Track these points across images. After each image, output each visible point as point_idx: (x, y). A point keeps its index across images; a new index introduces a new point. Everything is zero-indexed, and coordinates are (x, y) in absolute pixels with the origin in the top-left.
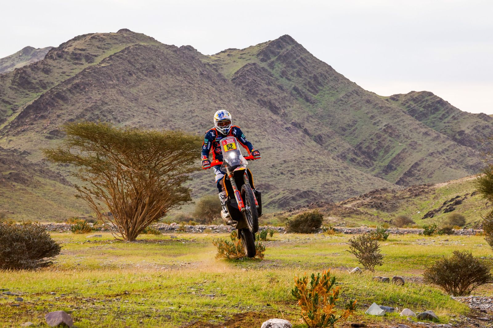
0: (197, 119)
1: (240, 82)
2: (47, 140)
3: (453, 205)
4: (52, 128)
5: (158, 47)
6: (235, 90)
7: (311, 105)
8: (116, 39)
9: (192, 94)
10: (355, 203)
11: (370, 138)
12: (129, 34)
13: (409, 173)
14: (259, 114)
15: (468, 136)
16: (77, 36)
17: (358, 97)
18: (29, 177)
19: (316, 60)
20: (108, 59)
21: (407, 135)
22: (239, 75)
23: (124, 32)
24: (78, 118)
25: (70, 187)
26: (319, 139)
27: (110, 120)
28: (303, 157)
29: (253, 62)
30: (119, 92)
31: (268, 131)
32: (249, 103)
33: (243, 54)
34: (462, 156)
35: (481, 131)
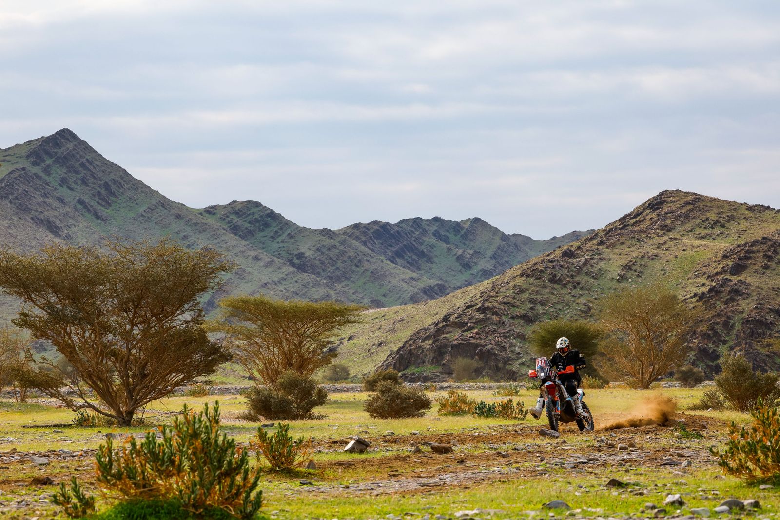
1: (6, 194)
7: (102, 223)
14: (38, 237)
15: (310, 260)
17: (165, 211)
19: (106, 162)
22: (4, 184)
29: (22, 167)
32: (22, 222)
33: (6, 156)
34: (305, 286)
35: (326, 252)
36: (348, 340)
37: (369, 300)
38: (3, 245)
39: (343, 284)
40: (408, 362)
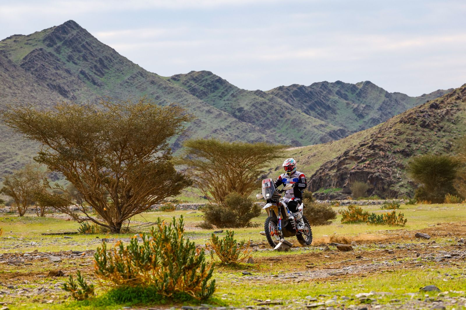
1: (29, 67)
6: (25, 75)
7: (98, 88)
14: (52, 98)
15: (248, 112)
17: (143, 79)
19: (100, 44)
21: (192, 113)
22: (27, 60)
29: (40, 48)
32: (40, 87)
33: (29, 40)
34: (244, 132)
35: (259, 107)
36: (276, 170)
37: (290, 141)
38: (27, 104)
39: (272, 130)
40: (319, 186)
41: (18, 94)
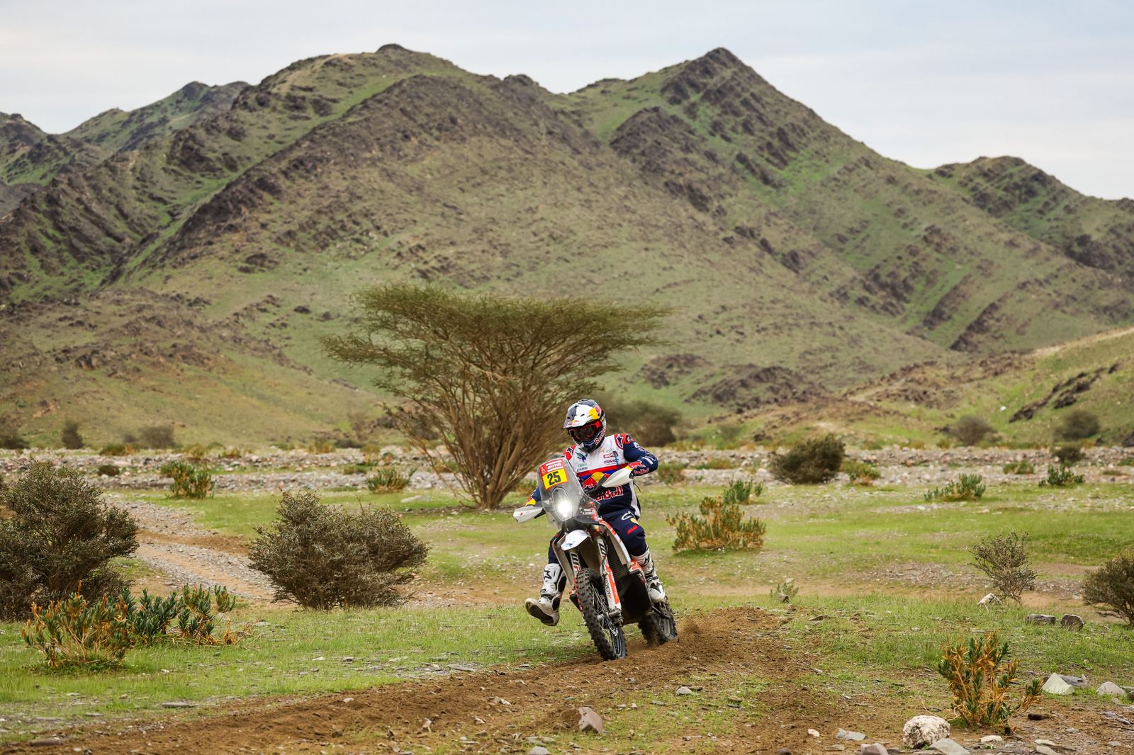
0: (542, 224)
1: (629, 148)
2: (242, 274)
3: (1072, 392)
4: (250, 249)
5: (461, 80)
6: (617, 163)
7: (774, 190)
8: (374, 64)
9: (533, 175)
10: (871, 392)
11: (898, 254)
12: (402, 55)
13: (978, 326)
14: (669, 212)
15: (1098, 246)
16: (295, 60)
17: (870, 173)
18: (212, 353)
19: (781, 98)
20: (360, 106)
21: (972, 247)
22: (625, 132)
23: (390, 51)
24: (302, 228)
25: (292, 370)
26: (792, 261)
27: (368, 232)
28: (762, 297)
29: (653, 105)
30: (384, 173)
31: (688, 246)
32: (649, 188)
33: (632, 90)
34: (1086, 287)
35: (1125, 235)
36: (1110, 372)
41: (594, 204)
